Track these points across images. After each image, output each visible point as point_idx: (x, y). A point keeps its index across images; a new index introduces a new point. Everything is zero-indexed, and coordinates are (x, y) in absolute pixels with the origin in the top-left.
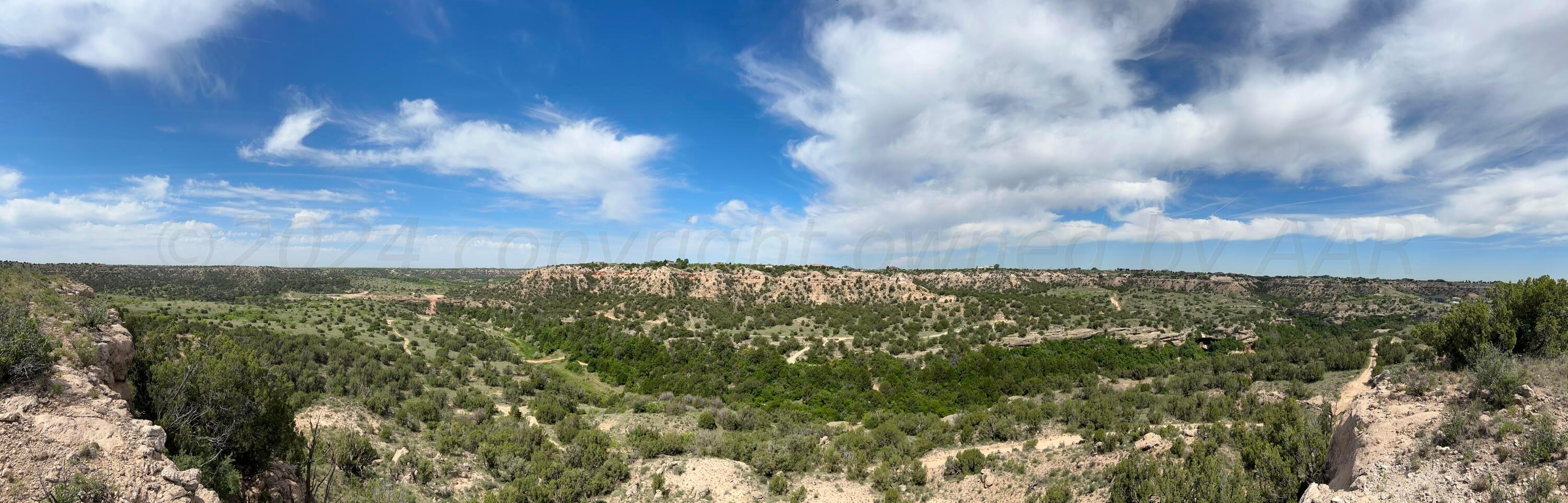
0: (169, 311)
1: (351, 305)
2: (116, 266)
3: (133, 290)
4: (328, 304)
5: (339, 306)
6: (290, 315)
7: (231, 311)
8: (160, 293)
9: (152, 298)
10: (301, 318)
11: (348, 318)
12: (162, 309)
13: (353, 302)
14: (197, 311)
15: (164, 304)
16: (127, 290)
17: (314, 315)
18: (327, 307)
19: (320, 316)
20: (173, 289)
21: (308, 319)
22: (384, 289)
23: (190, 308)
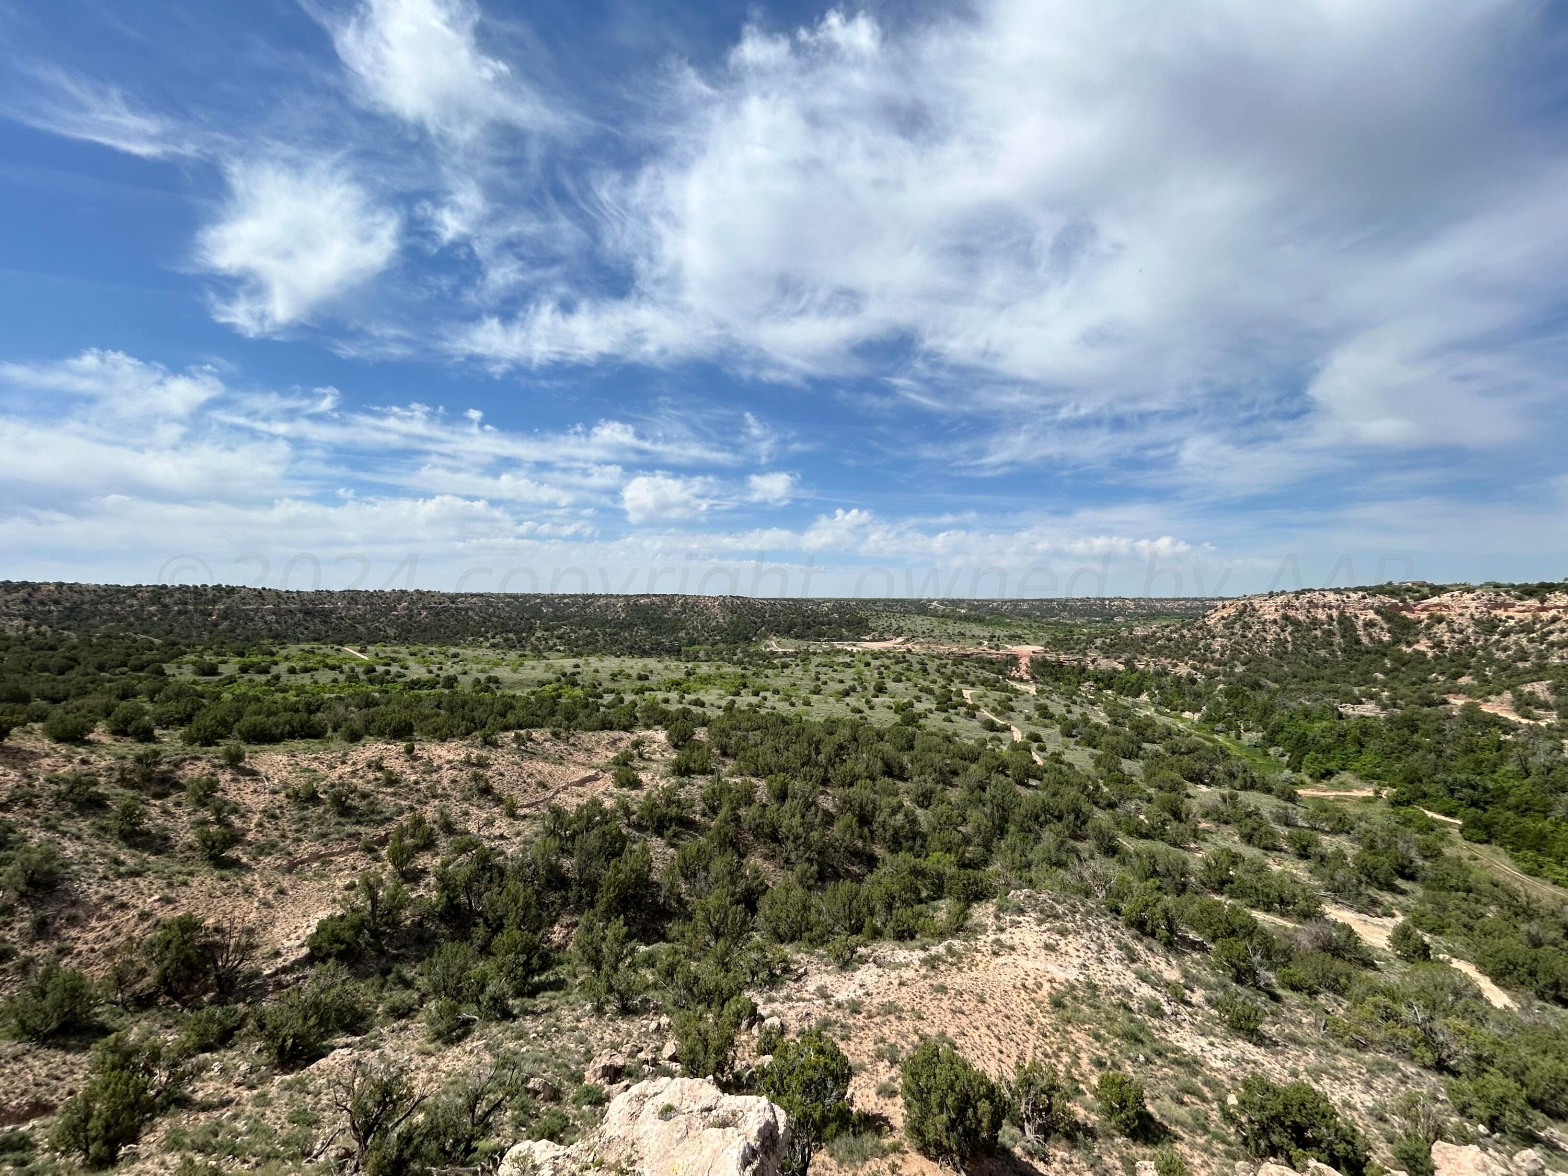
0: (578, 677)
1: (887, 662)
2: (462, 595)
3: (498, 639)
4: (848, 660)
5: (868, 664)
6: (792, 680)
7: (688, 674)
8: (551, 643)
9: (539, 654)
10: (812, 685)
11: (890, 685)
12: (564, 675)
13: (889, 658)
14: (629, 676)
15: (568, 664)
16: (487, 639)
17: (832, 679)
18: (848, 665)
19: (841, 682)
20: (573, 636)
21: (823, 687)
22: (929, 633)
23: (616, 671)
